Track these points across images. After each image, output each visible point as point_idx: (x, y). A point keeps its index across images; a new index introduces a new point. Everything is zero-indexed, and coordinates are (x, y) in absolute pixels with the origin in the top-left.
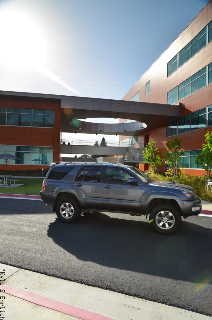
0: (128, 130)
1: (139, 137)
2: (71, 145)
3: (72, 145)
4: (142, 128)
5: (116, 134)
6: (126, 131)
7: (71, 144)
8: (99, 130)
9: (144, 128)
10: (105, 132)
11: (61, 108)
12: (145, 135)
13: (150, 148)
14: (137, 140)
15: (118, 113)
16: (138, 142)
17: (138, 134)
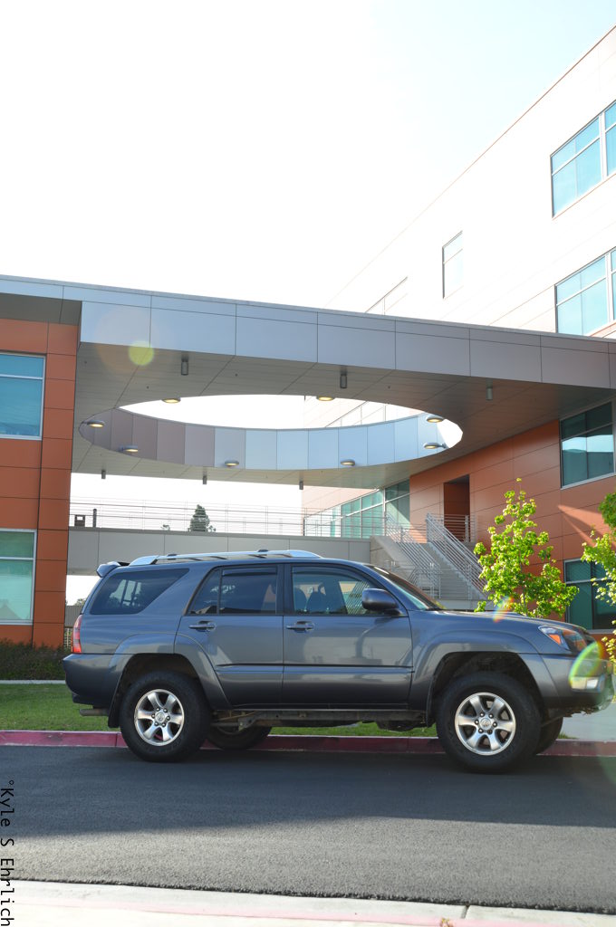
0: (362, 461)
1: (411, 492)
2: (89, 529)
3: (94, 529)
4: (437, 446)
5: (302, 480)
6: (353, 463)
7: (89, 523)
8: (223, 462)
9: (444, 446)
10: (248, 466)
11: (79, 345)
12: (445, 483)
13: (511, 534)
14: (404, 509)
15: (344, 372)
16: (411, 515)
17: (406, 476)
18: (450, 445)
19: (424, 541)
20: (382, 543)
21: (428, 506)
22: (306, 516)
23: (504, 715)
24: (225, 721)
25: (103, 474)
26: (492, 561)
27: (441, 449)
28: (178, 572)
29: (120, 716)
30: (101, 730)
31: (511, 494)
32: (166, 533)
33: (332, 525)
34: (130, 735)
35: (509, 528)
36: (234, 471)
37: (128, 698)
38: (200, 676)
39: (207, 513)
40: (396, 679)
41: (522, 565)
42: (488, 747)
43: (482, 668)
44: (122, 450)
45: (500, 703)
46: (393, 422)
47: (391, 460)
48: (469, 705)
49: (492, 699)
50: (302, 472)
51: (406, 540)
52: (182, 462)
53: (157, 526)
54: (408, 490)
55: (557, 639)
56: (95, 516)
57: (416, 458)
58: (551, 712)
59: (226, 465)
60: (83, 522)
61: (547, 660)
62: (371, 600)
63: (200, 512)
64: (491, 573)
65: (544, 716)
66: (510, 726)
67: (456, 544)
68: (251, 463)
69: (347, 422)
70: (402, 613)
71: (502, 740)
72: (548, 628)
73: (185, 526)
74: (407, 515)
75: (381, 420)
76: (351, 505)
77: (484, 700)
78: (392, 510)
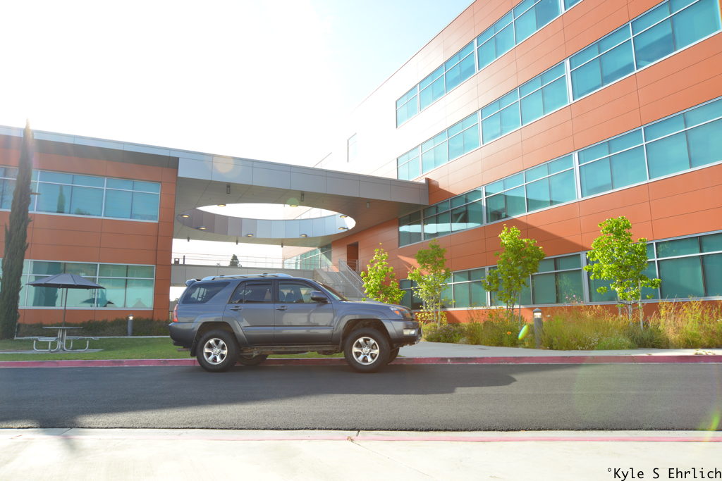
0: (310, 235)
1: (332, 249)
4: (344, 228)
5: (283, 243)
6: (306, 236)
8: (246, 234)
9: (348, 228)
10: (258, 237)
11: (178, 178)
12: (348, 246)
13: (377, 268)
14: (329, 256)
15: (303, 194)
16: (332, 259)
17: (330, 242)
18: (350, 228)
19: (338, 271)
20: (319, 272)
21: (340, 255)
22: (284, 259)
23: (374, 347)
24: (247, 352)
25: (188, 239)
26: (369, 280)
27: (346, 230)
28: (225, 284)
29: (196, 351)
30: (187, 358)
31: (378, 250)
32: (218, 267)
33: (296, 264)
34: (201, 360)
35: (376, 265)
36: (251, 239)
37: (201, 342)
38: (236, 332)
39: (238, 258)
40: (327, 331)
41: (382, 282)
42: (367, 361)
43: (364, 326)
44: (198, 228)
45: (372, 341)
46: (324, 217)
47: (324, 235)
48: (359, 343)
49: (369, 340)
50: (283, 239)
51: (330, 271)
52: (227, 234)
53: (214, 264)
54: (330, 248)
55: (398, 313)
56: (184, 259)
57: (334, 233)
58: (395, 345)
59: (247, 236)
60: (178, 262)
61: (393, 322)
62: (315, 296)
63: (235, 257)
64: (368, 285)
65: (392, 347)
66: (377, 352)
67: (352, 272)
68: (259, 236)
69: (303, 217)
70: (329, 302)
71: (373, 358)
72: (394, 308)
73: (227, 264)
74: (330, 260)
75: (319, 216)
76: (305, 255)
77: (365, 340)
78: (324, 257)
